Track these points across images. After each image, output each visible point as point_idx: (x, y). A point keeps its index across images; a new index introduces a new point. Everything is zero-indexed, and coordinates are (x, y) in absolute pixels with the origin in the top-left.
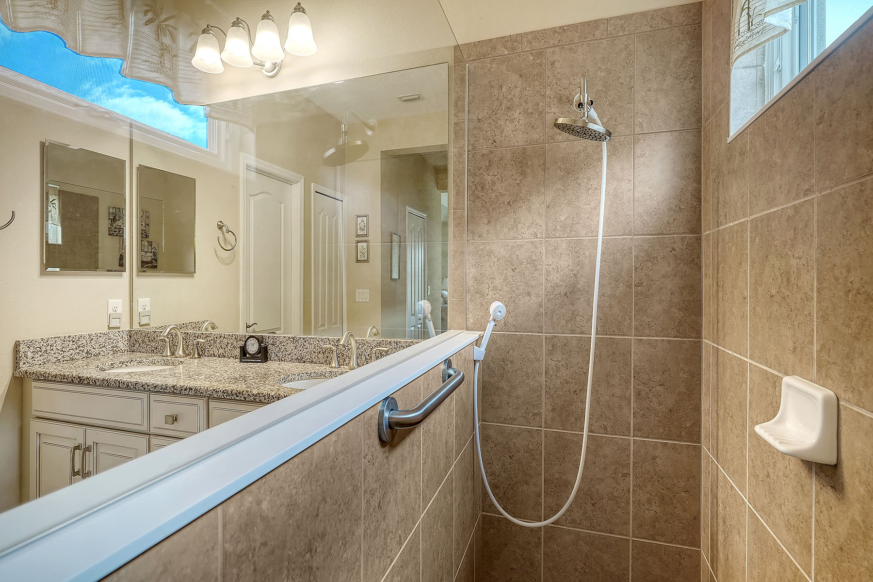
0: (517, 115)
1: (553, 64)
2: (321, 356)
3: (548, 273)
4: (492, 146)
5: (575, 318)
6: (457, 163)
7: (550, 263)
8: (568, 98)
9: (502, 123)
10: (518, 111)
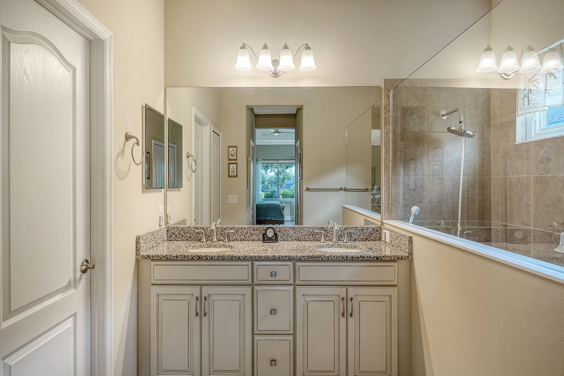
0: (415, 117)
1: (431, 96)
2: (311, 237)
3: (430, 193)
4: (403, 130)
5: (442, 213)
6: (386, 137)
7: (431, 188)
8: (438, 112)
9: (408, 120)
10: (415, 116)
